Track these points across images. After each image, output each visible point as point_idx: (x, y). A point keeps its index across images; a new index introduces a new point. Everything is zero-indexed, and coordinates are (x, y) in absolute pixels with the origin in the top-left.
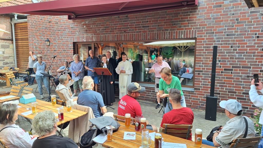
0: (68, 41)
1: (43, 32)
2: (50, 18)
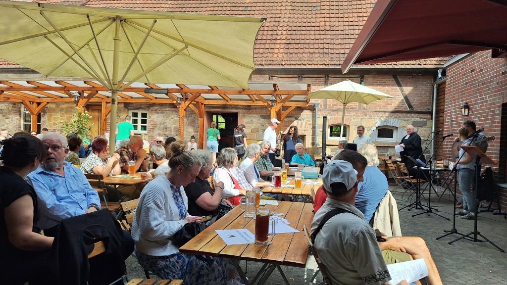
0: (494, 103)
1: (463, 91)
2: (473, 64)
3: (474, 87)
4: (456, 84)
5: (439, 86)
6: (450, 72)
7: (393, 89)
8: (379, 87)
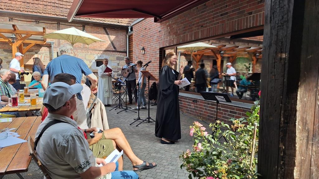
0: (156, 48)
1: (141, 40)
2: (146, 25)
3: (147, 38)
4: (138, 36)
5: (129, 36)
6: (135, 29)
7: (104, 36)
8: (95, 34)
